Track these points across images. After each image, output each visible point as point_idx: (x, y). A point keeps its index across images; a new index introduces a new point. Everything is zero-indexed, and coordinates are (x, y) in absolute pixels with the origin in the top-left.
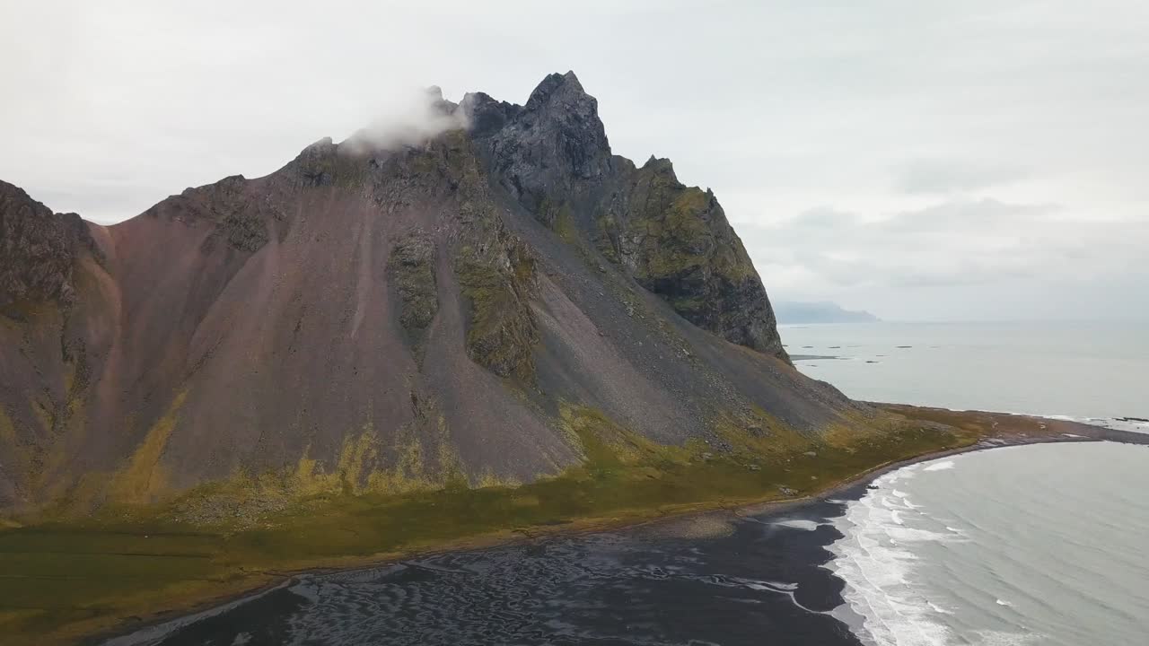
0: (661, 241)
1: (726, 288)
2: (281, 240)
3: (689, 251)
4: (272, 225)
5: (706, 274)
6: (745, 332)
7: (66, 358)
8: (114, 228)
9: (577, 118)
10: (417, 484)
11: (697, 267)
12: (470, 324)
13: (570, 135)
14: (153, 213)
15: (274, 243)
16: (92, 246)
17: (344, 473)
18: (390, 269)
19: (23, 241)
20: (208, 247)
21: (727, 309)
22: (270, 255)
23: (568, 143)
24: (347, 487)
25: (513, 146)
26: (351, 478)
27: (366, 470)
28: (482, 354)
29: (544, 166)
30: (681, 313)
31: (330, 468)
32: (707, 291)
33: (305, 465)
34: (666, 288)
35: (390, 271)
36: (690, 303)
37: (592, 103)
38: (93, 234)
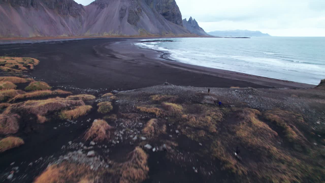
0: (166, 7)
1: (173, 15)
2: (107, 7)
3: (168, 9)
4: (106, 5)
5: (170, 12)
6: (176, 22)
7: (80, 22)
8: (86, 6)
10: (117, 35)
12: (129, 17)
14: (91, 4)
16: (83, 8)
19: (75, 7)
20: (98, 8)
21: (173, 18)
22: (105, 9)
26: (110, 34)
27: (112, 33)
28: (129, 21)
30: (166, 18)
31: (108, 33)
32: (170, 15)
33: (105, 32)
34: (164, 15)
35: (120, 11)
36: (167, 17)
38: (84, 7)
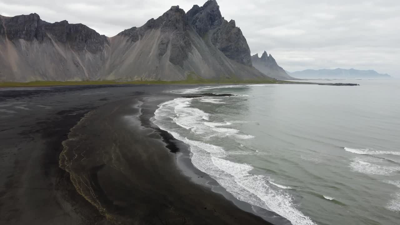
0: (226, 39)
1: (238, 50)
3: (230, 42)
4: (140, 37)
5: (233, 47)
6: (242, 60)
7: (101, 59)
9: (213, 11)
10: (153, 80)
11: (230, 46)
12: (172, 55)
13: (211, 15)
14: (119, 35)
15: (140, 40)
16: (107, 41)
17: (142, 78)
18: (159, 44)
19: (95, 39)
20: (127, 41)
21: (238, 55)
22: (138, 43)
23: (210, 17)
24: (142, 80)
25: (197, 18)
27: (146, 77)
28: (172, 60)
29: (203, 23)
30: (226, 56)
31: (140, 77)
32: (233, 51)
33: (136, 77)
34: (224, 50)
35: (159, 46)
36: (228, 53)
37: (218, 7)
38: (108, 39)
